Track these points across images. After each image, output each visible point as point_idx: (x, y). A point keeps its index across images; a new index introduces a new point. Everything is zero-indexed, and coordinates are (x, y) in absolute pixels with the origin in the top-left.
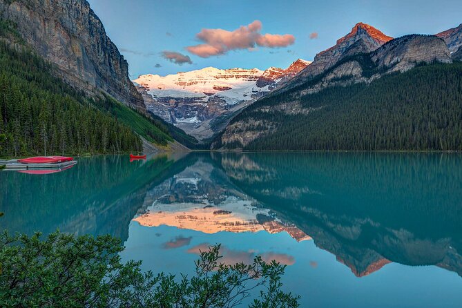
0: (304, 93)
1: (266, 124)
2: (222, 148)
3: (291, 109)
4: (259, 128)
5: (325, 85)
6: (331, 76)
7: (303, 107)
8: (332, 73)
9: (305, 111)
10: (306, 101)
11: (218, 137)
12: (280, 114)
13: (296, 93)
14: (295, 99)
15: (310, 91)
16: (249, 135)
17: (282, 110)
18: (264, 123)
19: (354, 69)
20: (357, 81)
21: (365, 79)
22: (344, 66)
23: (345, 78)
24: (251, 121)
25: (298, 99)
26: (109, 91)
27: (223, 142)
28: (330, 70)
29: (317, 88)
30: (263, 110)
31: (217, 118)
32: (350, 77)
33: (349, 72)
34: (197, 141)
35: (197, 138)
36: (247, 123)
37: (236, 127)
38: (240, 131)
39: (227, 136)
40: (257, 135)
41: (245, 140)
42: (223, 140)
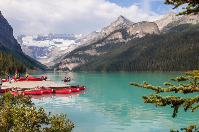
0: (97, 45)
1: (80, 60)
2: (60, 70)
3: (92, 53)
4: (77, 62)
5: (107, 42)
6: (110, 39)
7: (98, 52)
8: (110, 37)
9: (99, 54)
10: (99, 49)
11: (57, 66)
12: (86, 55)
13: (94, 46)
14: (94, 49)
15: (101, 45)
16: (72, 65)
17: (88, 53)
18: (80, 59)
19: (119, 36)
20: (121, 41)
21: (124, 40)
22: (115, 34)
23: (116, 39)
24: (74, 58)
26: (3, 42)
27: (60, 68)
28: (109, 36)
29: (103, 44)
30: (79, 53)
31: (56, 56)
32: (118, 39)
33: (116, 37)
34: (47, 68)
35: (47, 66)
36: (72, 59)
37: (66, 61)
38: (68, 63)
39: (62, 65)
40: (76, 65)
41: (70, 67)
42: (60, 67)
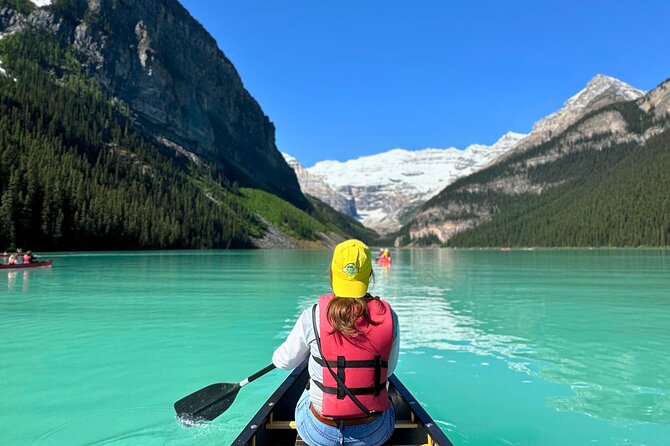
0: (531, 162)
1: (475, 210)
2: (411, 244)
3: (513, 186)
4: (465, 217)
5: (566, 150)
6: (575, 137)
7: (534, 182)
8: (576, 130)
9: (538, 189)
10: (536, 174)
11: (405, 231)
12: (495, 194)
13: (519, 164)
14: (518, 172)
15: (543, 160)
16: (449, 227)
17: (499, 189)
18: (472, 208)
19: (615, 124)
20: (620, 140)
21: (635, 137)
22: (596, 120)
23: (597, 138)
24: (453, 207)
25: (524, 172)
27: (412, 237)
28: (572, 128)
29: (553, 156)
30: (470, 190)
32: (608, 134)
33: (604, 129)
34: (378, 236)
35: (379, 232)
36: (447, 208)
37: (431, 215)
38: (437, 221)
39: (417, 229)
40: (462, 226)
41: (443, 233)
42: (411, 234)
